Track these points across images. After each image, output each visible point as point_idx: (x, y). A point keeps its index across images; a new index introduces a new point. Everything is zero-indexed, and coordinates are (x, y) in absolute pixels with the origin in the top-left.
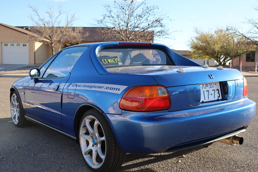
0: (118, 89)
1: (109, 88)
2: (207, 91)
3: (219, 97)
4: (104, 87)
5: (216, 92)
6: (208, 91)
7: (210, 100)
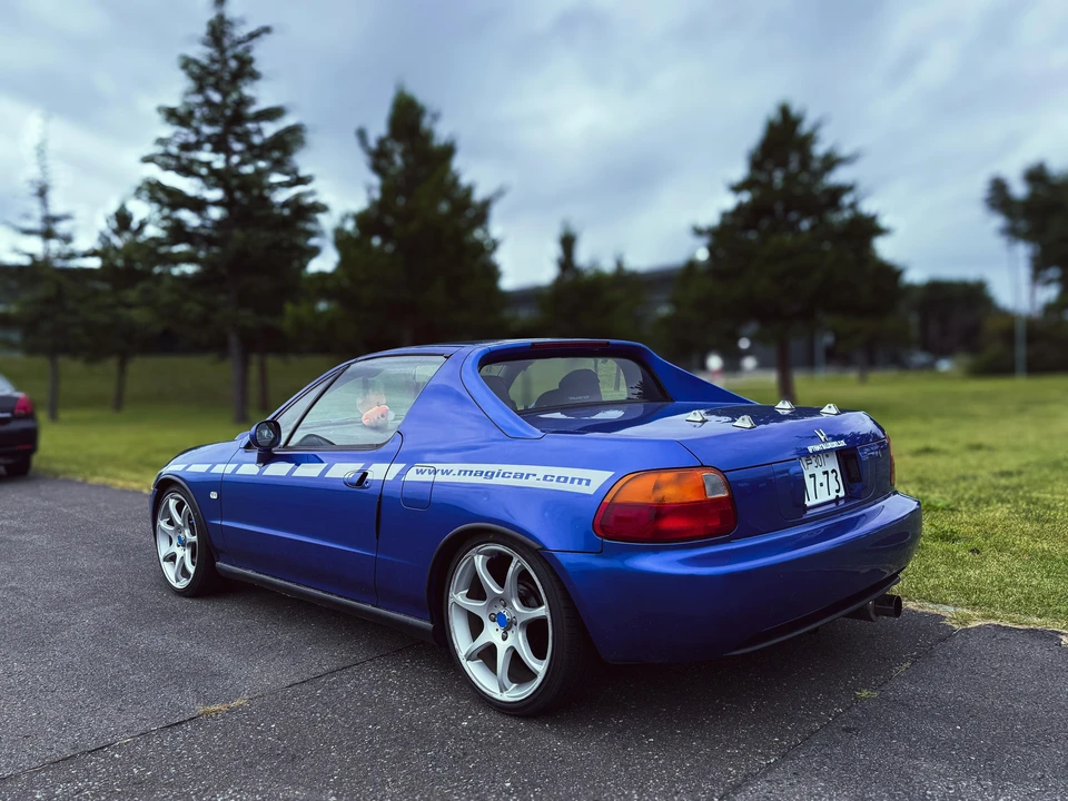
0: (584, 482)
1: (555, 479)
2: (811, 476)
3: (838, 491)
4: (535, 475)
5: (832, 476)
6: (813, 476)
7: (819, 501)
